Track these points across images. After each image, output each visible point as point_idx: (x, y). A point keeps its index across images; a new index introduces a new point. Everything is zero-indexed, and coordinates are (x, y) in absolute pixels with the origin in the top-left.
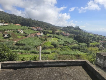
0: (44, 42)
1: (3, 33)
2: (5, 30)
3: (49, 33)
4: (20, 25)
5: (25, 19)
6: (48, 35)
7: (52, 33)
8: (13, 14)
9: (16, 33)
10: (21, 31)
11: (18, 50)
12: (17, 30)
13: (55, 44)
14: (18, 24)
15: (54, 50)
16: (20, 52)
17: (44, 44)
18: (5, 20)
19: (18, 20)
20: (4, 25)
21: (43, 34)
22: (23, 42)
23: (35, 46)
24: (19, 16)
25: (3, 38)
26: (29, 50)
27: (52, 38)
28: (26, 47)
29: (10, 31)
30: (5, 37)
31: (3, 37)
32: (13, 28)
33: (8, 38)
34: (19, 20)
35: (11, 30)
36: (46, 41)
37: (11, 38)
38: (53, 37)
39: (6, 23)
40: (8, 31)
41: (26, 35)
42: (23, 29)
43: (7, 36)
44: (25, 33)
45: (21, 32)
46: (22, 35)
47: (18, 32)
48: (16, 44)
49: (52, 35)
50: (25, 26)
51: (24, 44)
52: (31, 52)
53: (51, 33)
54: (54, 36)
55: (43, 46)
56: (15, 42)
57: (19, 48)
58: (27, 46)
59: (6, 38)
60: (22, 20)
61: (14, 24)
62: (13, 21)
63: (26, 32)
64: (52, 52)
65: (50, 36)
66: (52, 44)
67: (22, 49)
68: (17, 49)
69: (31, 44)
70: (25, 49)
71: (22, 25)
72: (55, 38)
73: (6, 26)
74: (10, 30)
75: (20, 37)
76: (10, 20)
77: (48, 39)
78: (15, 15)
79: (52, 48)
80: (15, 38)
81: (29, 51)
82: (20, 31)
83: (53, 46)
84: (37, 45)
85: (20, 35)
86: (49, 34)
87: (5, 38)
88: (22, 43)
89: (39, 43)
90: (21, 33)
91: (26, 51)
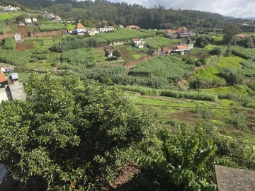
0: (197, 68)
1: (105, 50)
2: (109, 43)
3: (212, 41)
4: (138, 28)
5: (148, 10)
6: (210, 47)
7: (225, 42)
8: (122, 3)
9: (130, 48)
10: (140, 41)
11: (134, 87)
12: (131, 39)
13: (231, 74)
14: (132, 26)
15: (225, 90)
16: (138, 92)
17: (194, 73)
18: (108, 20)
19: (133, 16)
20: (107, 30)
21: (195, 46)
22: (143, 69)
23: (173, 79)
24: (135, 5)
25: (106, 60)
26: (156, 87)
27: (221, 57)
28: (151, 80)
29: (118, 44)
30: (109, 56)
31: (106, 58)
32: (124, 37)
33: (115, 59)
34: (135, 15)
35: (120, 40)
36: (202, 67)
37: (120, 58)
38: (226, 55)
39: (110, 25)
40: (115, 43)
41: (150, 51)
42: (145, 37)
43: (113, 55)
44: (148, 46)
45: (140, 44)
46: (142, 51)
47: (133, 45)
48: (130, 73)
49: (223, 49)
50: (147, 28)
51: (146, 74)
52: (163, 93)
53: (218, 43)
54: (227, 51)
55: (193, 79)
56: (128, 68)
57: (135, 81)
58: (153, 78)
59: (112, 59)
60: (142, 15)
61: (125, 26)
62: (123, 19)
63: (150, 45)
64: (219, 97)
65: (215, 52)
66: (220, 75)
67: (142, 84)
68: (131, 84)
69: (161, 72)
70: (149, 85)
71: (141, 28)
72: (231, 58)
73: (111, 32)
74: (116, 41)
75: (137, 57)
76: (117, 18)
77: (208, 60)
78: (126, 4)
79: (218, 86)
80: (128, 58)
81: (157, 90)
82: (138, 42)
83: (223, 81)
84: (175, 75)
85: (138, 53)
86: (214, 46)
87: (109, 60)
88: (143, 71)
89: (183, 71)
90: (140, 47)
91: (151, 89)
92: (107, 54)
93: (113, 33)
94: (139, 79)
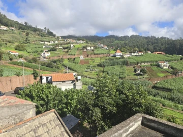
1: (134, 68)
2: (138, 63)
4: (163, 53)
5: (173, 41)
8: (152, 36)
9: (155, 68)
10: (165, 64)
11: (156, 99)
12: (156, 62)
14: (158, 52)
18: (138, 47)
19: (160, 45)
20: (137, 54)
22: (167, 86)
24: (162, 37)
25: (135, 75)
26: (179, 103)
28: (174, 96)
29: (146, 64)
30: (137, 73)
31: (135, 73)
32: (151, 60)
33: (141, 75)
34: (162, 45)
35: (148, 62)
37: (146, 75)
39: (140, 51)
40: (143, 64)
41: (174, 72)
42: (170, 61)
43: (141, 71)
44: (172, 68)
45: (165, 66)
46: (166, 71)
47: (159, 66)
48: (154, 87)
50: (172, 54)
51: (170, 90)
56: (152, 83)
57: (158, 94)
58: (176, 94)
59: (139, 75)
60: (168, 44)
61: (152, 52)
62: (151, 47)
63: (174, 67)
67: (165, 98)
68: (155, 96)
70: (172, 99)
71: (166, 54)
73: (140, 56)
74: (144, 62)
75: (162, 75)
76: (146, 46)
78: (155, 37)
80: (153, 76)
81: (179, 105)
82: (162, 64)
85: (162, 72)
87: (136, 75)
88: (166, 87)
90: (164, 68)
91: (173, 104)
92: (135, 71)
93: (141, 57)
94: (162, 93)
